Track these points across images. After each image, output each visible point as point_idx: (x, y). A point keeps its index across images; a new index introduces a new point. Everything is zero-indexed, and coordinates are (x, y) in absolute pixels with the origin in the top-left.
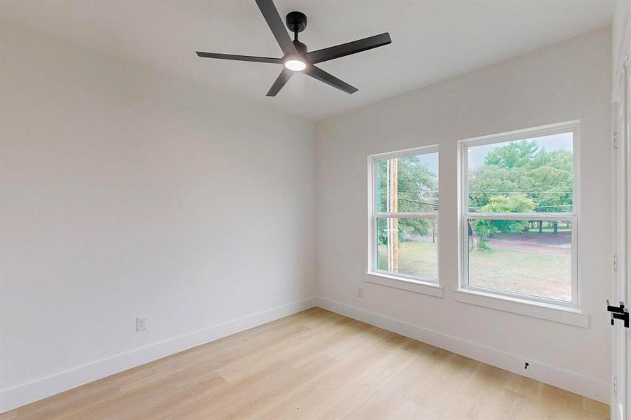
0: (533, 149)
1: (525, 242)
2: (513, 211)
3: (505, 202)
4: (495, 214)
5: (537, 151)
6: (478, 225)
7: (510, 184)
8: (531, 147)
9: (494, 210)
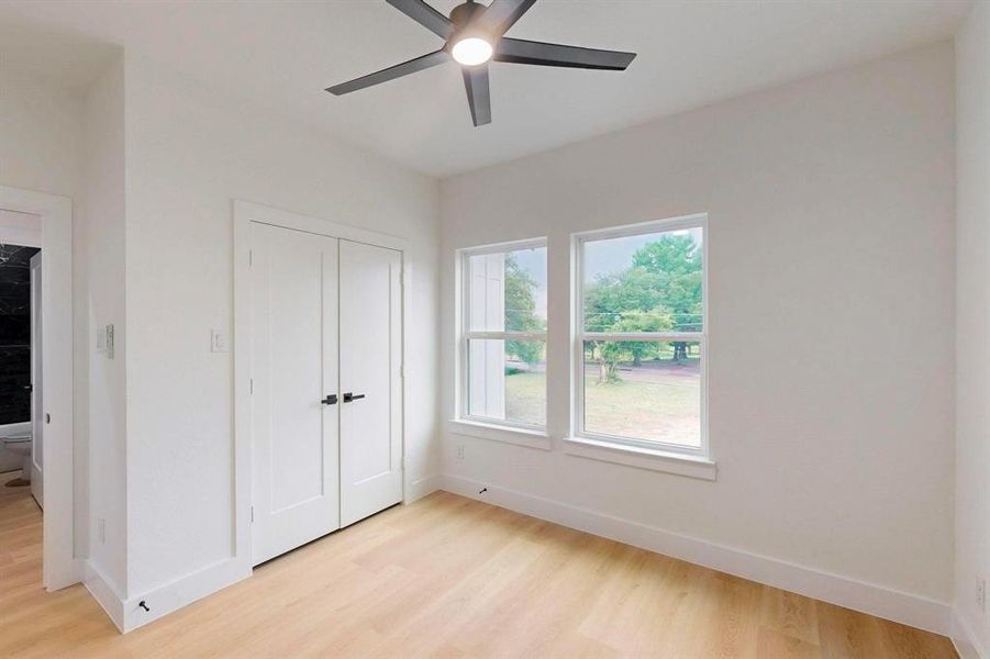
0: (689, 247)
1: (676, 372)
2: (647, 331)
3: (638, 320)
4: (627, 334)
5: (695, 250)
6: (608, 349)
7: (655, 294)
8: (686, 245)
9: (625, 329)
